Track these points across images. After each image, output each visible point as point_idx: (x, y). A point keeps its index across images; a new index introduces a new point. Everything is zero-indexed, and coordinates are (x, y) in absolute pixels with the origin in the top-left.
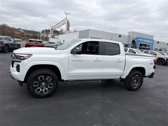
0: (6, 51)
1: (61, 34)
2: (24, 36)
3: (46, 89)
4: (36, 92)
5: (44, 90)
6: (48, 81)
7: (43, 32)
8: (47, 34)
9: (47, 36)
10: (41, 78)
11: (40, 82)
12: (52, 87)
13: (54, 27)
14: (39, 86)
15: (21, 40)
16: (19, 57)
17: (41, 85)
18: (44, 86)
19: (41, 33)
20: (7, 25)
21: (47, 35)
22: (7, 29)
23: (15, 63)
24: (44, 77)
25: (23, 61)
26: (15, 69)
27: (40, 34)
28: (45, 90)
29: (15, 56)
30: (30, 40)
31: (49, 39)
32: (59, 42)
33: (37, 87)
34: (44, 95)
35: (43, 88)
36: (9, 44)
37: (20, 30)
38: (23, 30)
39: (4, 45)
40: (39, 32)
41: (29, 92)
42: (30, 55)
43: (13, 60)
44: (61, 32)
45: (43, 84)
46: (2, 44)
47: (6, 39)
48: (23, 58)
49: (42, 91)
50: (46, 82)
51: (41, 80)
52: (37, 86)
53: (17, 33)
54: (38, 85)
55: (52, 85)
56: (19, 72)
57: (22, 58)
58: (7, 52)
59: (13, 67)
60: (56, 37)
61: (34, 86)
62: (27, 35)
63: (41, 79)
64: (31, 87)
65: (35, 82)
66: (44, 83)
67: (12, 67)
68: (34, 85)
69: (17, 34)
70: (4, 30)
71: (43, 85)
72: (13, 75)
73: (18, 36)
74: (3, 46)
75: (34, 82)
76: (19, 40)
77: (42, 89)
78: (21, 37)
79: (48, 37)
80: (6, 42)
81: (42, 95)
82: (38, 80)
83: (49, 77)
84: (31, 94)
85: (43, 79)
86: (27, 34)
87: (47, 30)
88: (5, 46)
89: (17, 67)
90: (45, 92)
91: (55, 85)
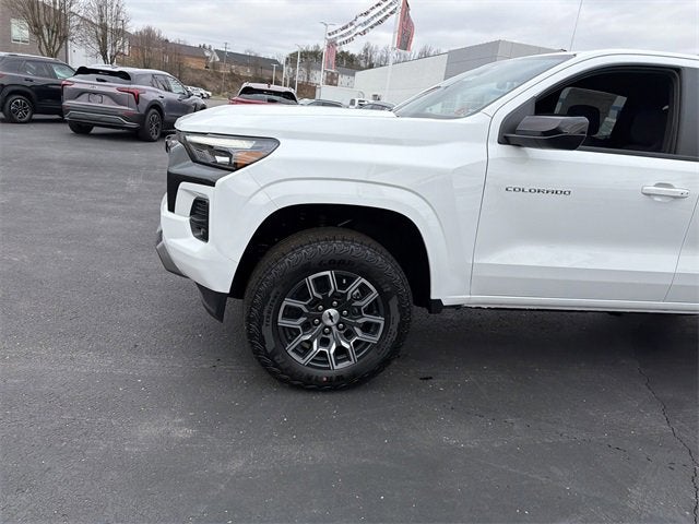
0: (154, 132)
1: (362, 69)
2: (219, 76)
3: (344, 344)
4: (293, 355)
5: (332, 351)
6: (357, 303)
7: (292, 59)
8: (309, 68)
9: (308, 79)
10: (322, 284)
11: (316, 301)
12: (375, 339)
13: (342, 36)
14: (307, 326)
15: (210, 93)
16: (206, 152)
17: (321, 321)
18: (335, 329)
19: (287, 63)
20: (160, 32)
21: (309, 72)
22: (158, 47)
23: (183, 185)
24: (339, 279)
25: (226, 180)
26: (186, 220)
27: (280, 69)
28: (340, 350)
29: (186, 144)
30: (245, 85)
31: (318, 91)
32: (357, 102)
33: (295, 332)
34: (330, 379)
35: (330, 337)
36: (164, 105)
37: (207, 54)
38: (216, 51)
39: (146, 105)
40: (275, 62)
41: (256, 352)
42: (266, 144)
43: (176, 170)
44: (366, 58)
45: (331, 317)
46: (137, 103)
47: (154, 80)
48: (227, 159)
49: (322, 354)
50: (344, 304)
51: (320, 297)
52: (297, 324)
53: (193, 63)
54: (302, 320)
55: (378, 325)
56: (205, 238)
57: (219, 159)
58: (155, 137)
59: (171, 208)
60: (343, 79)
61: (282, 322)
62: (232, 74)
63: (318, 291)
64: (267, 331)
65: (288, 302)
66: (333, 312)
67: (166, 206)
68: (284, 316)
69: (196, 71)
70: (149, 50)
71: (329, 323)
72: (174, 256)
73: (198, 77)
74: (143, 113)
75: (284, 303)
76: (203, 91)
77: (325, 342)
78: (208, 80)
79: (312, 80)
80: (152, 94)
81: (324, 375)
82: (302, 294)
83: (363, 280)
84: (264, 365)
85: (330, 288)
86: (231, 70)
87: (310, 50)
88: (147, 111)
89: (192, 213)
90: (337, 362)
91: (394, 328)
